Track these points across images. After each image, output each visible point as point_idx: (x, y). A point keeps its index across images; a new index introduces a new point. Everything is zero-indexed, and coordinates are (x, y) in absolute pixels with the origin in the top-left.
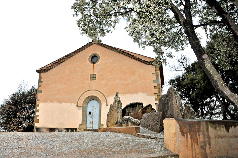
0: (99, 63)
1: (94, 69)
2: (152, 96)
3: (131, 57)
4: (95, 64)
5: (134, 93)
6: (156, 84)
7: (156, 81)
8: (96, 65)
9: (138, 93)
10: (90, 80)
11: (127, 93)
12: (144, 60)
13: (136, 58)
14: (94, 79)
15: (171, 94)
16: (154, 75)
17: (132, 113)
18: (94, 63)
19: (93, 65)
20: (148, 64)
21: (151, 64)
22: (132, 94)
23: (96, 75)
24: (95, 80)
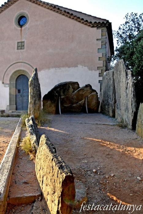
0: (27, 26)
1: (21, 35)
2: (95, 70)
3: (69, 16)
4: (23, 28)
5: (72, 67)
6: (101, 54)
7: (102, 50)
8: (25, 29)
9: (77, 66)
10: (18, 49)
11: (63, 67)
12: (87, 21)
13: (76, 17)
14: (22, 47)
15: (118, 72)
16: (100, 42)
17: (63, 96)
18: (21, 26)
19: (20, 29)
20: (92, 26)
21: (95, 26)
22: (69, 67)
23: (24, 42)
24: (24, 49)
